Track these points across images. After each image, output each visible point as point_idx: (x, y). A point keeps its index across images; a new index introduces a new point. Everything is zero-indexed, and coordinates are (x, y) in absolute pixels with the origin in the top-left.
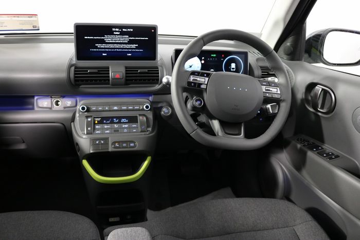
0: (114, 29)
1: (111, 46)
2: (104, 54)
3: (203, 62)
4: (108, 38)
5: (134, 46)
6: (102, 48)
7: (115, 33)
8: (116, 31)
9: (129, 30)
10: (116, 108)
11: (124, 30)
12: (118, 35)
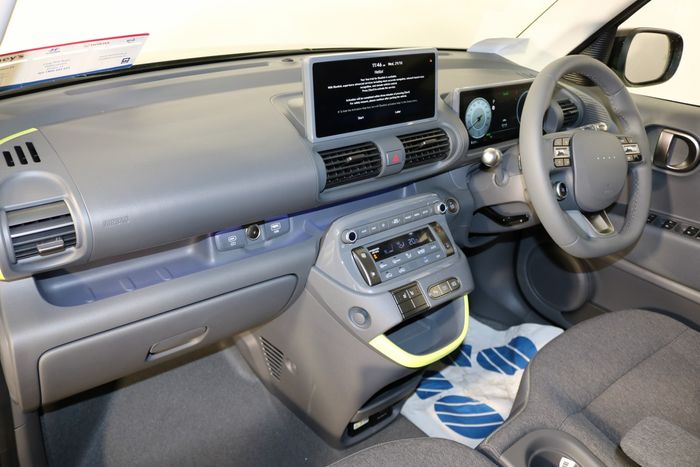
0: (374, 65)
1: (371, 99)
2: (360, 118)
3: (493, 108)
4: (365, 85)
5: (404, 94)
6: (358, 106)
7: (376, 72)
8: (378, 68)
9: (397, 63)
10: (396, 221)
11: (390, 64)
12: (380, 75)
